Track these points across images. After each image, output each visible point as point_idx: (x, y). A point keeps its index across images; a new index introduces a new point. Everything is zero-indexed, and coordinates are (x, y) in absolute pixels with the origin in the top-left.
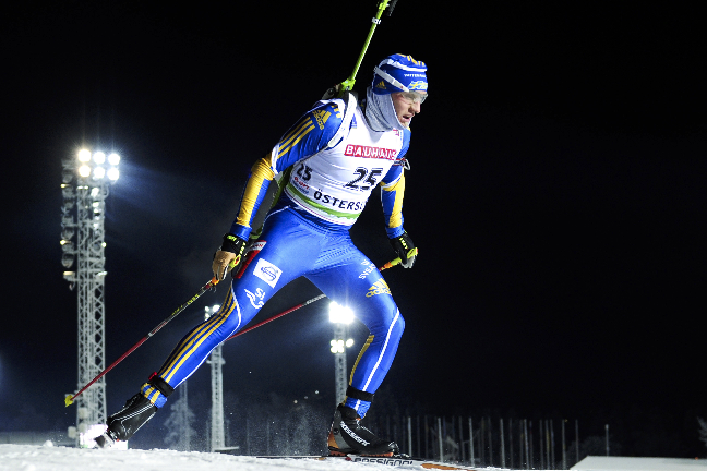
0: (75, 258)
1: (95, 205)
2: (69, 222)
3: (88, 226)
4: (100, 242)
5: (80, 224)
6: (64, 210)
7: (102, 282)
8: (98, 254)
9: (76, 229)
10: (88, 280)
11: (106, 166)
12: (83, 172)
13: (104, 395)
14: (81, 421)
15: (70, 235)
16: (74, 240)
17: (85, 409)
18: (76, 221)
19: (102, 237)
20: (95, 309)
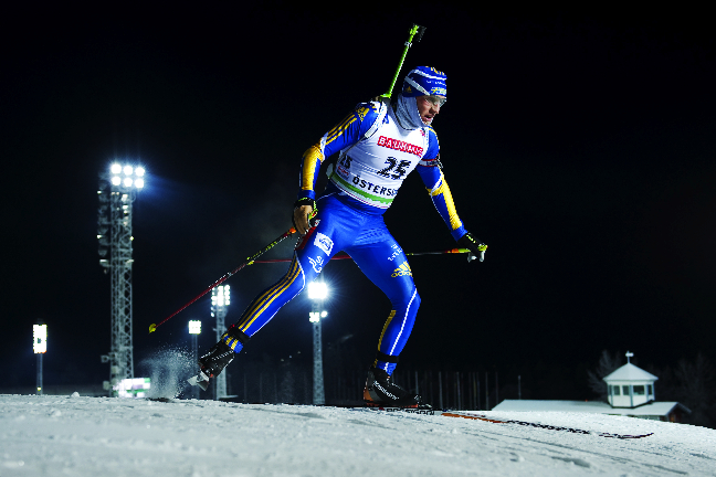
0: (108, 248)
1: (125, 207)
2: (104, 221)
3: (119, 223)
4: (129, 236)
5: (113, 222)
6: (100, 212)
7: (130, 267)
8: (127, 245)
9: (109, 226)
10: (119, 267)
11: (134, 177)
12: (115, 181)
13: (131, 356)
14: (114, 376)
15: (105, 231)
16: (108, 236)
17: (116, 367)
18: (109, 220)
19: (130, 232)
20: (125, 289)
